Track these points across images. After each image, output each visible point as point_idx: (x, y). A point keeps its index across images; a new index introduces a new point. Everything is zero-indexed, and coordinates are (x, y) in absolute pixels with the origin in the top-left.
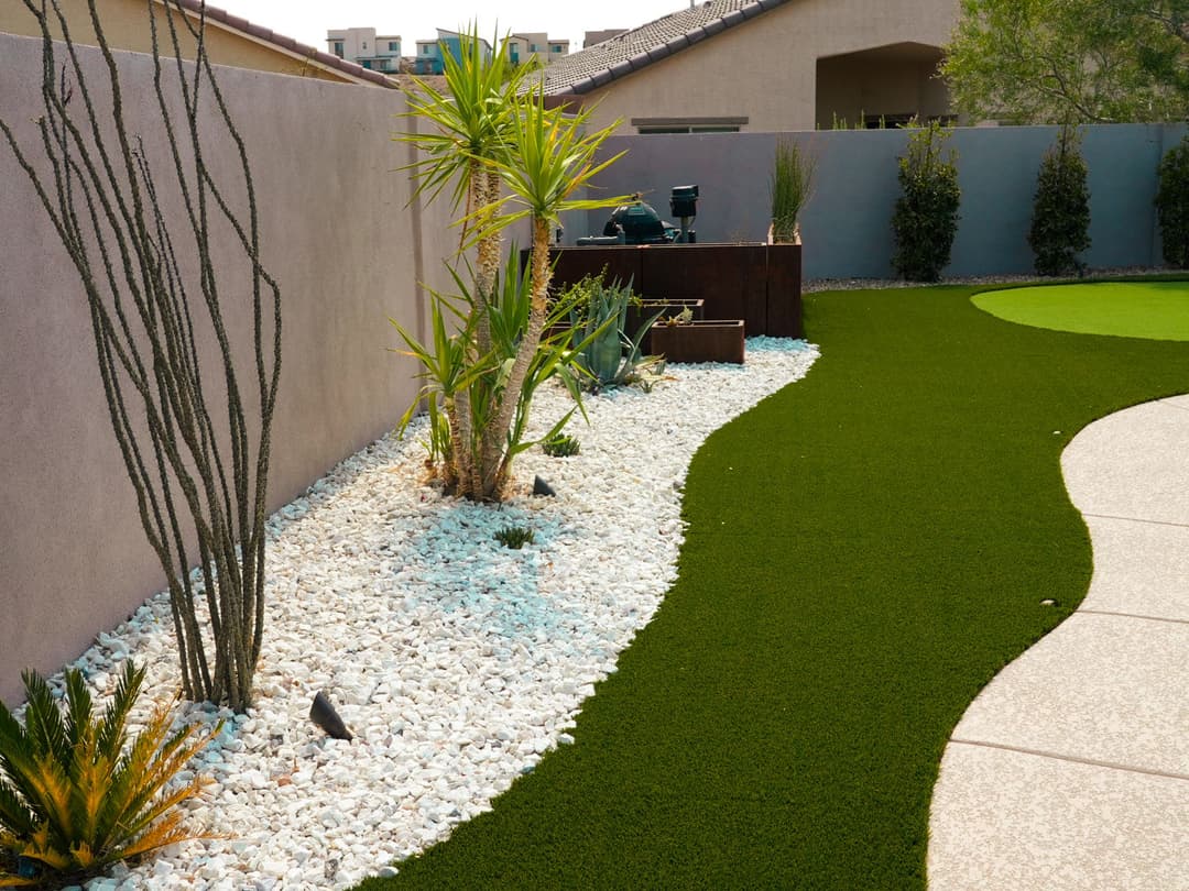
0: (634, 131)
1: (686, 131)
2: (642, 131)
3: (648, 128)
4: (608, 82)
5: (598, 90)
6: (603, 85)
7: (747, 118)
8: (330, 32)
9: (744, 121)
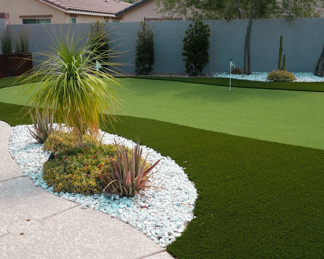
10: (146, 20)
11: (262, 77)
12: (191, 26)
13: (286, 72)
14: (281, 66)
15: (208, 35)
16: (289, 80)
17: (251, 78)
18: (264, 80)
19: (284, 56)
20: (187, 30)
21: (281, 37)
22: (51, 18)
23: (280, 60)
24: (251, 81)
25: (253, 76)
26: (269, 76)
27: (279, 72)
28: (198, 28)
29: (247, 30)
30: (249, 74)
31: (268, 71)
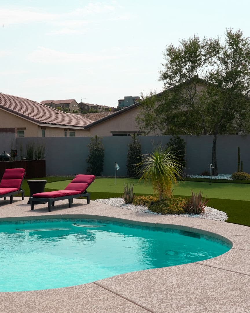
10: (111, 132)
11: (228, 177)
12: (171, 139)
13: (245, 173)
14: (240, 169)
15: (184, 147)
16: (248, 178)
17: (219, 177)
18: (229, 179)
19: (242, 162)
20: (168, 142)
21: (239, 148)
22: (25, 130)
23: (239, 165)
24: (220, 180)
25: (220, 176)
26: (232, 176)
27: (239, 173)
28: (176, 141)
29: (213, 143)
30: (216, 175)
31: (230, 173)
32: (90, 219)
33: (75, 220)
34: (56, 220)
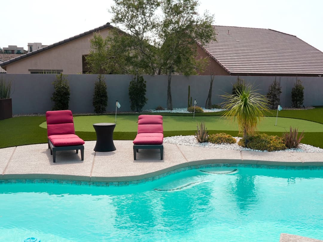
0: (29, 73)
1: (38, 73)
2: (32, 73)
3: (33, 72)
4: (20, 59)
5: (17, 61)
6: (18, 60)
7: (63, 70)
8: (28, 43)
9: (62, 71)
10: (29, 70)
11: (184, 111)
14: (190, 104)
19: (191, 98)
21: (189, 86)
23: (189, 100)
30: (171, 110)
32: (214, 164)
33: (199, 167)
34: (183, 169)
